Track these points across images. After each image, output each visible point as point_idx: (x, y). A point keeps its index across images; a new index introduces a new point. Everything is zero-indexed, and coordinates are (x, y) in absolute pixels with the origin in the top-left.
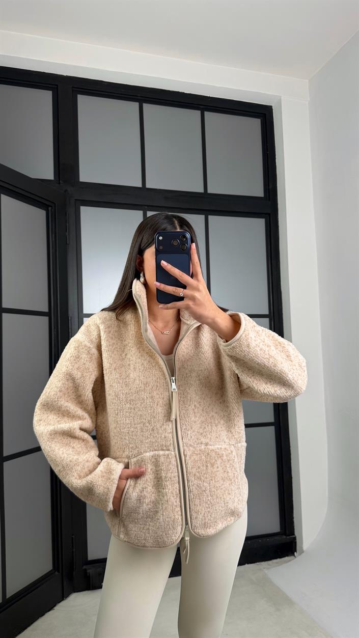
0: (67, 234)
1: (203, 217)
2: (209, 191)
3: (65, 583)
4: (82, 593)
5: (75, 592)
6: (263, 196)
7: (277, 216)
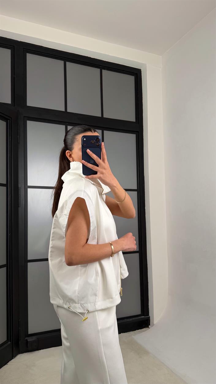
0: (18, 137)
1: (101, 131)
2: (104, 116)
3: (14, 348)
5: (20, 354)
6: (135, 121)
7: (143, 133)
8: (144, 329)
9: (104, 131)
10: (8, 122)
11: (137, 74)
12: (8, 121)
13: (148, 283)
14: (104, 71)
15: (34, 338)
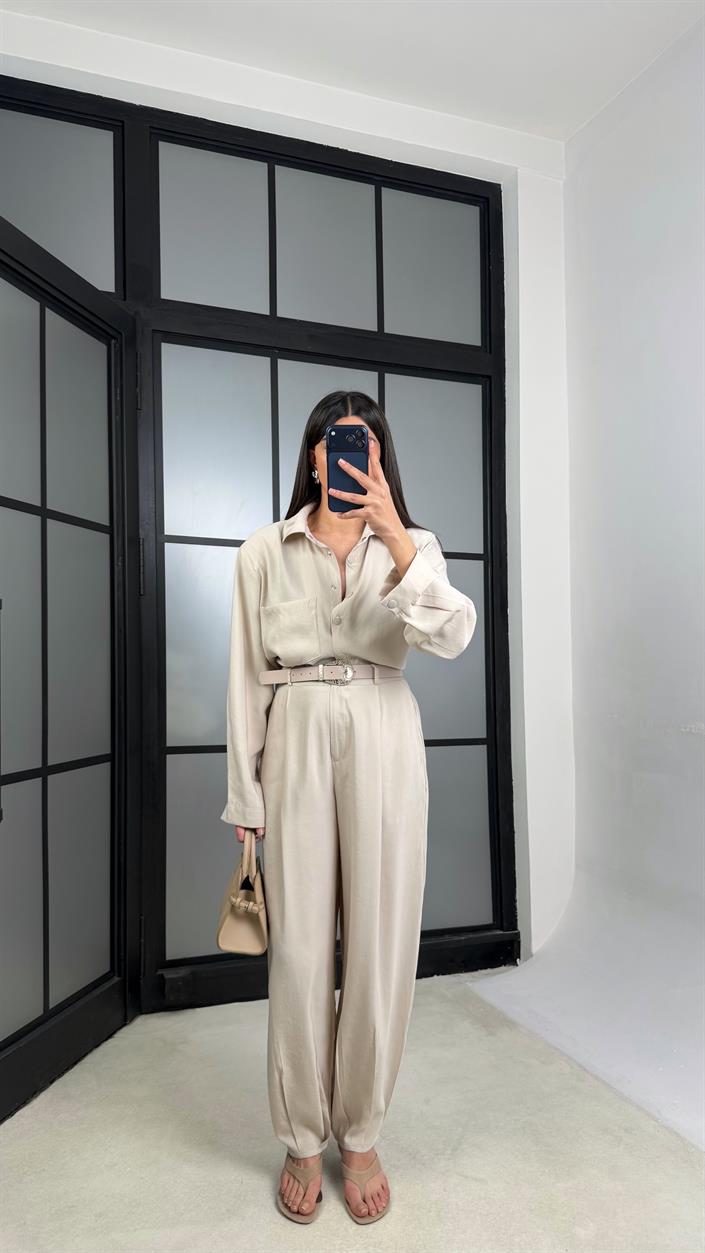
0: (138, 390)
1: (376, 374)
2: (386, 331)
3: (128, 997)
4: (155, 1015)
5: (142, 1014)
6: (479, 344)
7: (504, 382)
8: (503, 968)
9: (386, 375)
10: (113, 346)
11: (487, 199)
12: (113, 341)
14: (387, 193)
15: (183, 972)
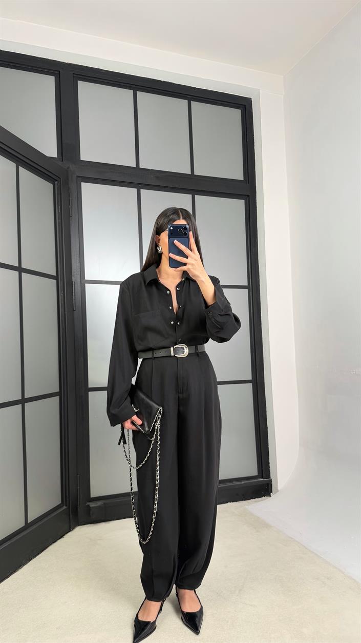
0: (70, 207)
1: (191, 195)
2: (195, 174)
3: (71, 516)
4: (86, 525)
5: (79, 525)
6: (242, 178)
7: (256, 198)
8: (263, 498)
9: (196, 197)
10: (56, 185)
11: (245, 106)
12: (56, 182)
13: (266, 428)
14: (194, 104)
15: (99, 503)
